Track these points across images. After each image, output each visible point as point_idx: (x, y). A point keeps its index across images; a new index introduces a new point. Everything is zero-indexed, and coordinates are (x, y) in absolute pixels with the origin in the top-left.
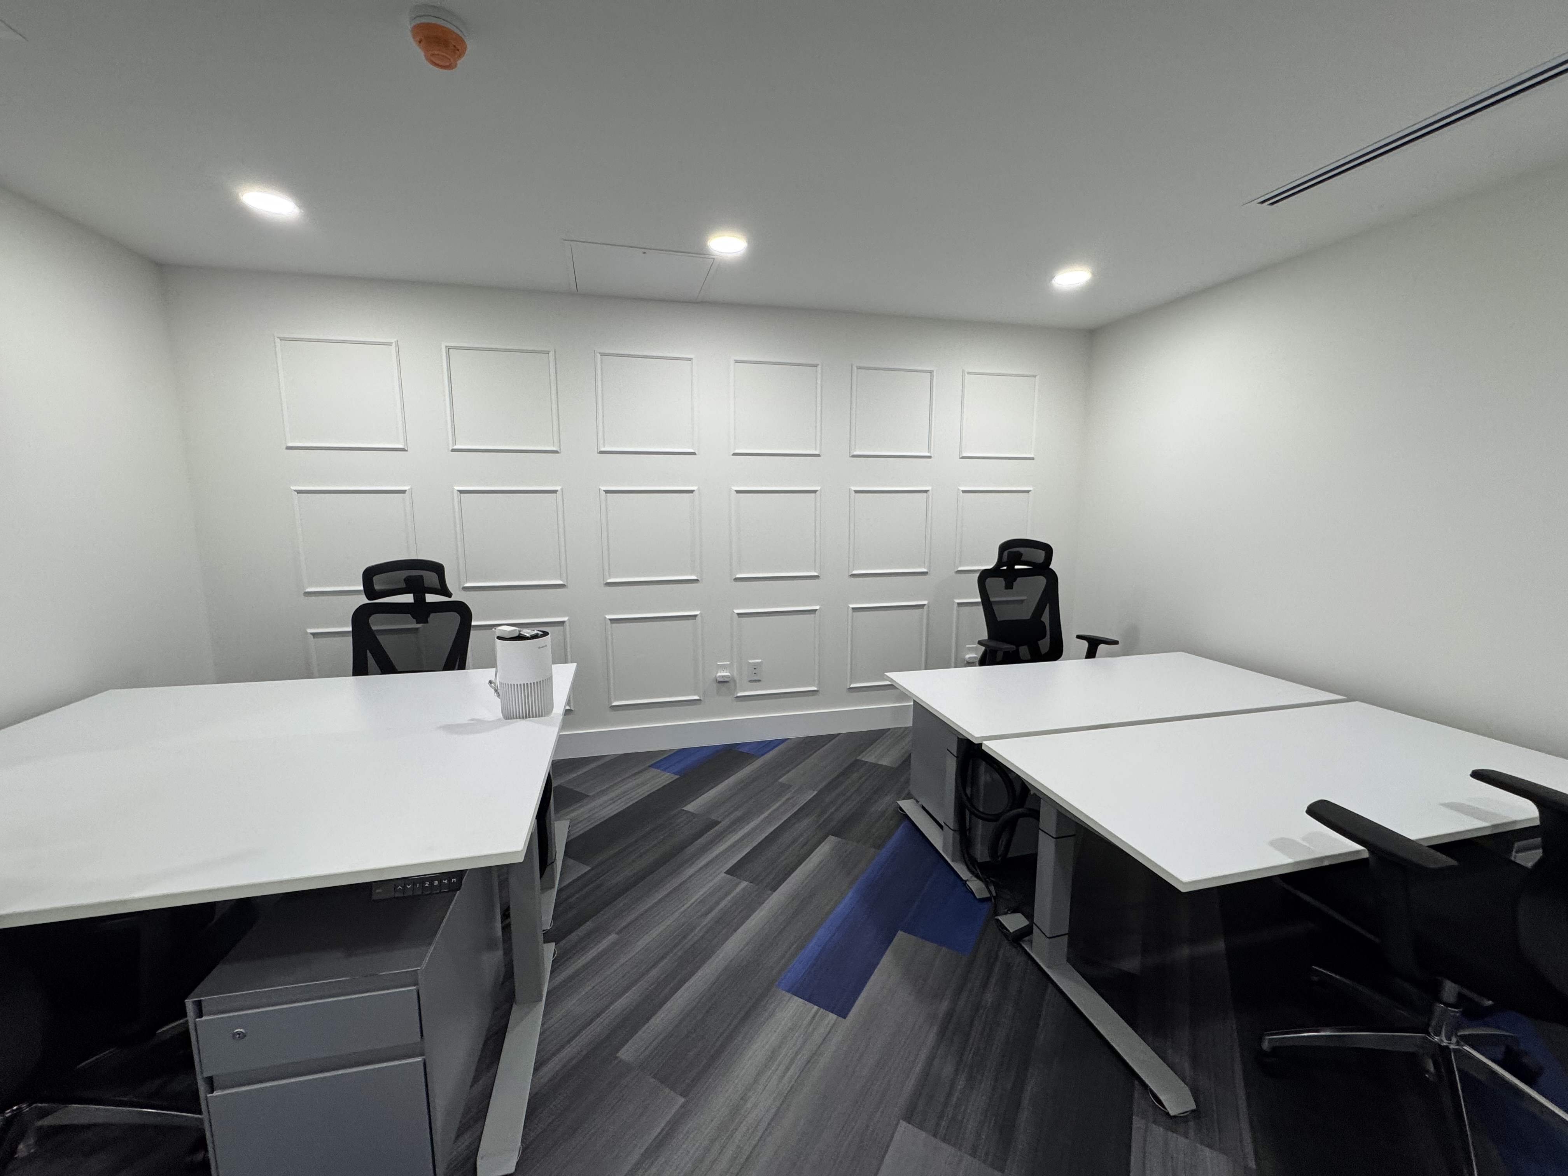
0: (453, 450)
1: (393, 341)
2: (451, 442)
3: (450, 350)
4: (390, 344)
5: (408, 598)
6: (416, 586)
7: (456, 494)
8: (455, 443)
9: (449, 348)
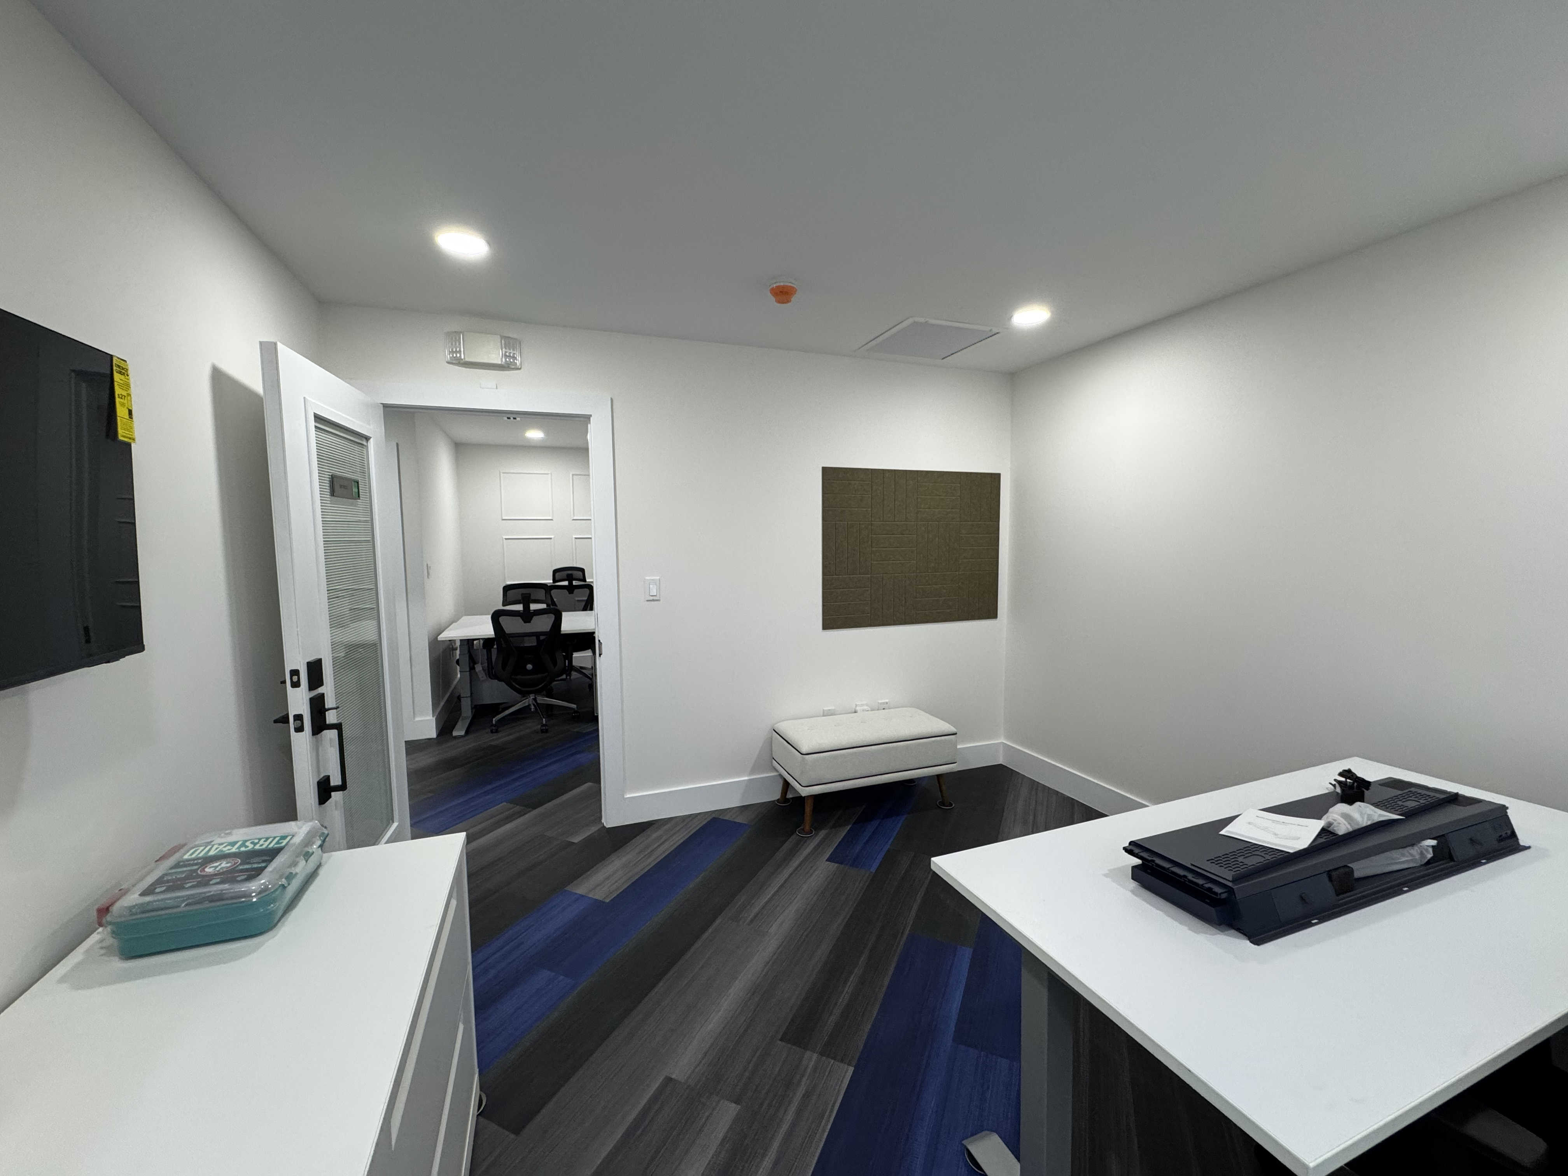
0: (573, 520)
1: (549, 472)
2: (572, 516)
3: (574, 476)
4: (548, 474)
5: (566, 583)
6: (570, 578)
7: (574, 539)
8: (574, 516)
9: (573, 475)
